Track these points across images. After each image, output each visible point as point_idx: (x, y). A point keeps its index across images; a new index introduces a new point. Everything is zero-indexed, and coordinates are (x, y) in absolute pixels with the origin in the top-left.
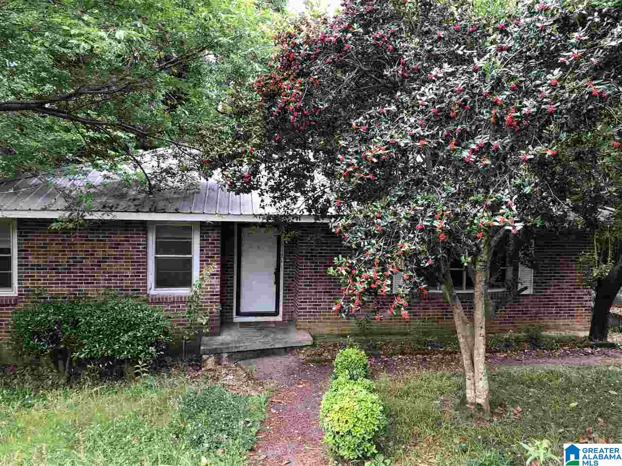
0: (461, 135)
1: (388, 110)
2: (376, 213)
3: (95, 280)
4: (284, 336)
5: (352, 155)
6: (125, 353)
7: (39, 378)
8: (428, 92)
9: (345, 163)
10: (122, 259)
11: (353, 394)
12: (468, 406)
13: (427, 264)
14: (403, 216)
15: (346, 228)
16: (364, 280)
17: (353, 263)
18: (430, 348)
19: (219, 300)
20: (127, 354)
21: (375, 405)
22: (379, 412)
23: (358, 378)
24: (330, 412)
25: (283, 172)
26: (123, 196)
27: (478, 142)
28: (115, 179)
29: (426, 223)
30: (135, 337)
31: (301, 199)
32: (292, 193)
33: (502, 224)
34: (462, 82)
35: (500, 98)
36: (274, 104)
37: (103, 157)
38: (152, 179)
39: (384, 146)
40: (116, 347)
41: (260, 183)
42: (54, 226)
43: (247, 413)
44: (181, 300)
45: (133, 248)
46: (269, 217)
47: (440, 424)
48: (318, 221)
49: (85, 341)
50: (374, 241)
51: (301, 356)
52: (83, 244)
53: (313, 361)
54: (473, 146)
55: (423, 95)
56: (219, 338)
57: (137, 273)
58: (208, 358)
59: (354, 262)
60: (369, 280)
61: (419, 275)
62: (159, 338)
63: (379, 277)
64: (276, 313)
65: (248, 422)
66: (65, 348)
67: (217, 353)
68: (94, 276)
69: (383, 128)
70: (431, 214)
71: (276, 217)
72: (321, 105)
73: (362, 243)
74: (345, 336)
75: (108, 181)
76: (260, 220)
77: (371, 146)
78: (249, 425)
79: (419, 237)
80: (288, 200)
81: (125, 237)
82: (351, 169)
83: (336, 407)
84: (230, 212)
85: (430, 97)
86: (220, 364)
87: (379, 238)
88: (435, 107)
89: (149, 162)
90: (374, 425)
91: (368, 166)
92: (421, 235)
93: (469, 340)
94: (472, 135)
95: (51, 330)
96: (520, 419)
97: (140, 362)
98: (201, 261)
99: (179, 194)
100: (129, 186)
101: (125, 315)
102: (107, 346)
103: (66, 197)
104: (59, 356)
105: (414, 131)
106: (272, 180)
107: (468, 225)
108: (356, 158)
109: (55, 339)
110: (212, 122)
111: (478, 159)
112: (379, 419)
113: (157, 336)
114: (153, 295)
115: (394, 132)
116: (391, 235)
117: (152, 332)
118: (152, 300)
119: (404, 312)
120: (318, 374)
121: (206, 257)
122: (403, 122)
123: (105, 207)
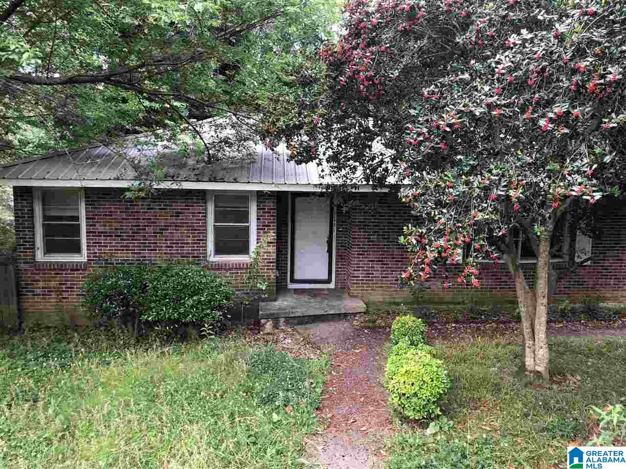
0: (538, 103)
1: (461, 79)
2: (447, 182)
3: (158, 247)
4: (339, 303)
5: (421, 124)
6: (190, 316)
7: (112, 337)
8: (505, 60)
9: (415, 132)
10: (183, 227)
11: (418, 358)
12: (526, 373)
13: (500, 234)
14: (476, 186)
15: (416, 198)
16: (433, 249)
17: (422, 232)
18: (483, 317)
19: (275, 268)
20: (193, 317)
21: (440, 369)
22: (444, 376)
23: (418, 344)
24: (396, 375)
25: (341, 142)
26: (183, 166)
27: (556, 110)
28: (174, 149)
29: (500, 193)
30: (200, 302)
31: (360, 169)
32: (351, 162)
33: (580, 194)
34: (541, 49)
35: (583, 64)
36: (341, 73)
37: (162, 127)
38: (211, 149)
39: (456, 114)
40: (182, 310)
41: (318, 153)
42: (128, 195)
43: (311, 375)
44: (238, 267)
45: (193, 216)
46: (328, 186)
47: (500, 390)
48: (376, 191)
49: (153, 305)
50: (445, 211)
51: (355, 323)
52: (146, 212)
53: (368, 328)
54: (551, 115)
55: (498, 63)
56: (276, 303)
57: (198, 240)
58: (267, 322)
59: (424, 231)
60: (440, 249)
61: (491, 245)
62: (222, 302)
63: (449, 246)
64: (328, 281)
65: (312, 383)
66: (134, 311)
67: (275, 318)
68: (156, 243)
69: (456, 96)
70: (505, 183)
71: (334, 186)
72: (392, 74)
73: (433, 213)
74: (398, 304)
75: (167, 151)
76: (319, 190)
77: (444, 115)
78: (313, 386)
79: (492, 207)
80: (347, 169)
81: (186, 206)
82: (421, 138)
83: (403, 370)
84: (286, 182)
85: (506, 65)
86: (278, 329)
87: (450, 206)
88: (511, 75)
89: (208, 132)
90: (439, 388)
91: (438, 135)
92: (494, 205)
93: (530, 309)
94: (549, 103)
95: (121, 294)
96: (579, 387)
97: (206, 325)
98: (258, 229)
99: (236, 163)
100: (188, 156)
101: (190, 281)
102: (174, 309)
103: (136, 167)
104: (129, 318)
105: (490, 100)
106: (330, 150)
107: (542, 195)
108: (426, 127)
109: (125, 302)
110: (269, 92)
111: (556, 128)
112: (444, 383)
113: (219, 300)
114: (213, 262)
115: (467, 100)
116: (462, 205)
117: (215, 297)
118: (211, 265)
119: (474, 280)
120: (373, 340)
121: (263, 226)
122: (477, 90)
123: (166, 177)
